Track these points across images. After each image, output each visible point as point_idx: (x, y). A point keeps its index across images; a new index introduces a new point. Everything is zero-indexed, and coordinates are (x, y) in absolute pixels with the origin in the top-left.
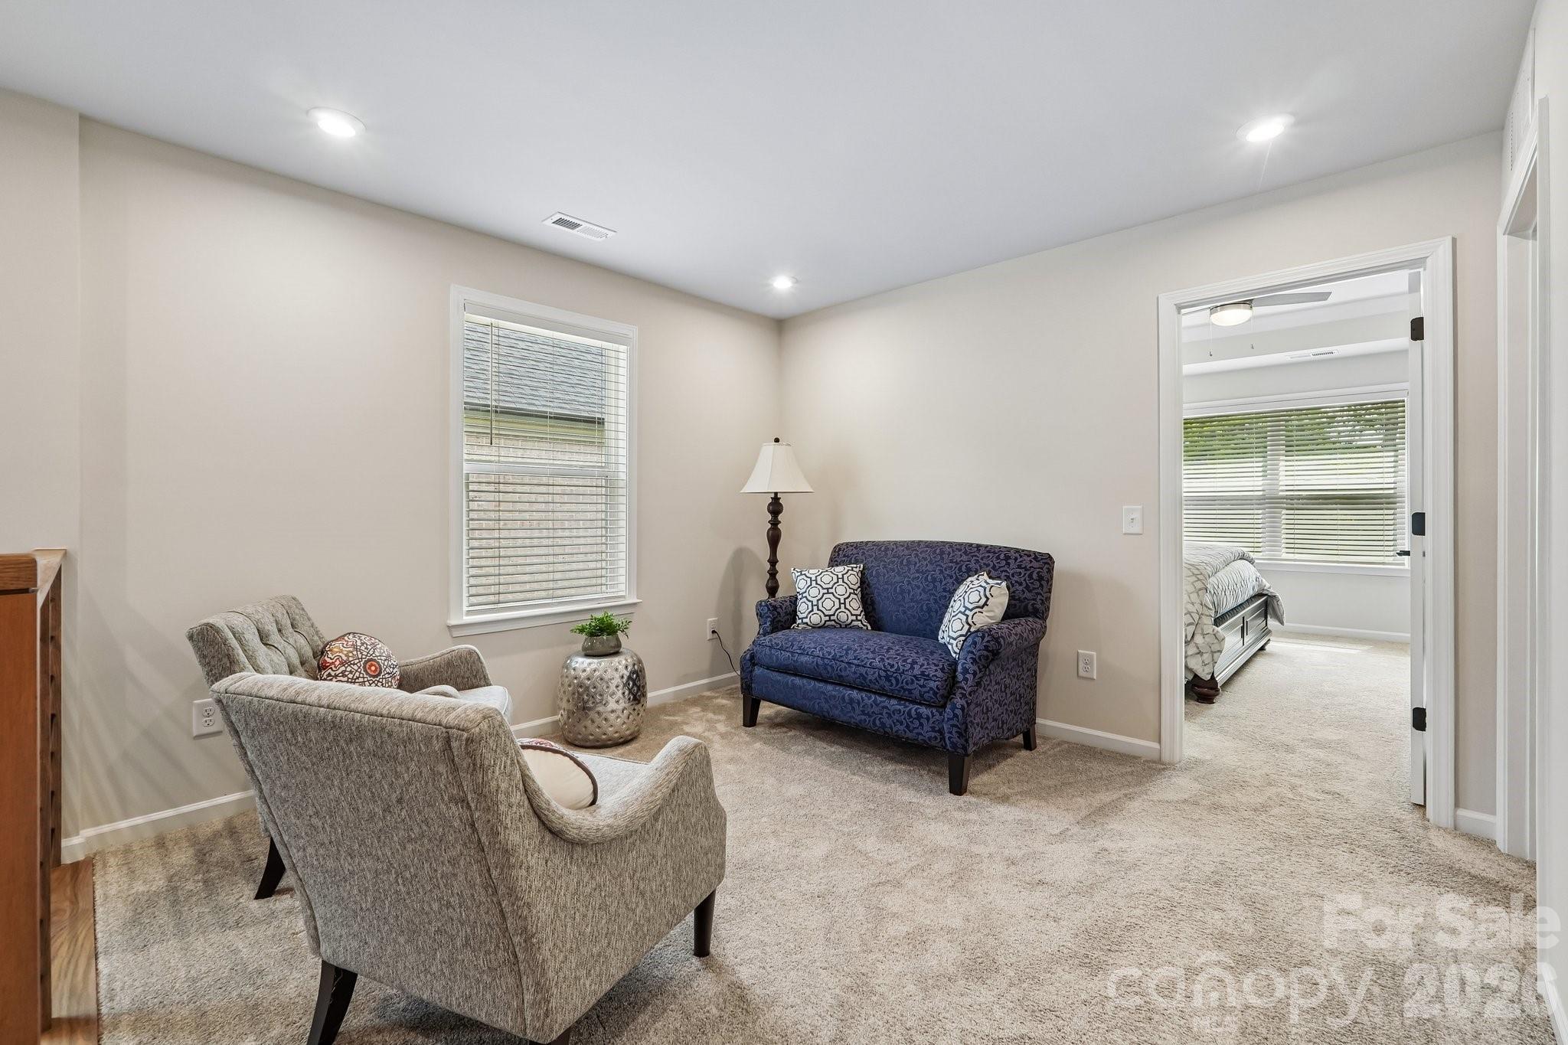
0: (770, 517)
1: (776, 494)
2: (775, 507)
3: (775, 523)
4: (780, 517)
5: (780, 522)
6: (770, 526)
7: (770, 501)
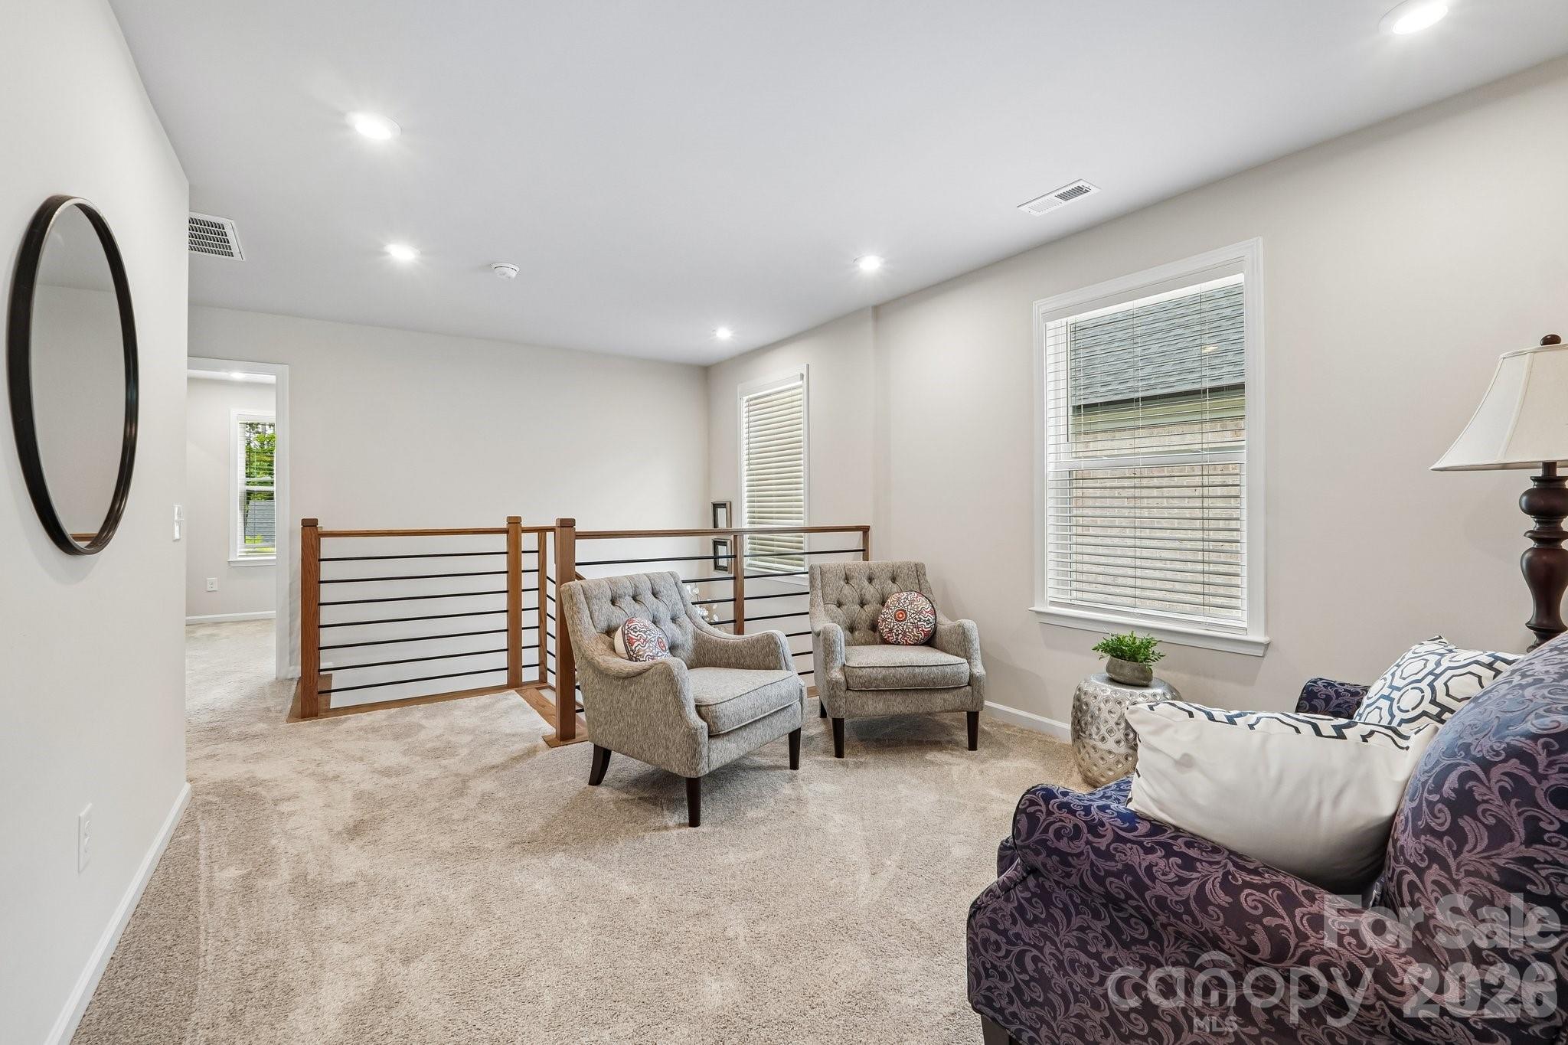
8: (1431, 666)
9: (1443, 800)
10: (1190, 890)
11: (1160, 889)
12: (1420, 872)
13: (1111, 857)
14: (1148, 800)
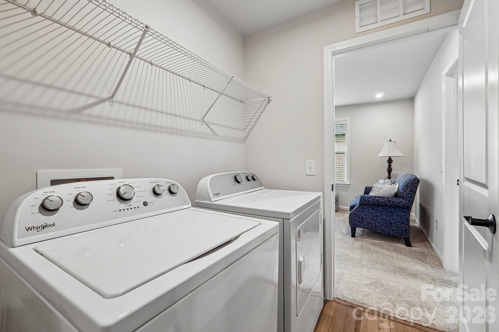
0: (388, 164)
1: (390, 157)
2: (390, 161)
3: (390, 166)
4: (391, 164)
5: (392, 166)
6: (388, 167)
7: (388, 159)
8: (384, 182)
9: (405, 186)
10: (384, 200)
11: (381, 201)
12: (403, 193)
13: (375, 199)
14: (374, 195)
